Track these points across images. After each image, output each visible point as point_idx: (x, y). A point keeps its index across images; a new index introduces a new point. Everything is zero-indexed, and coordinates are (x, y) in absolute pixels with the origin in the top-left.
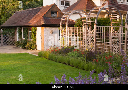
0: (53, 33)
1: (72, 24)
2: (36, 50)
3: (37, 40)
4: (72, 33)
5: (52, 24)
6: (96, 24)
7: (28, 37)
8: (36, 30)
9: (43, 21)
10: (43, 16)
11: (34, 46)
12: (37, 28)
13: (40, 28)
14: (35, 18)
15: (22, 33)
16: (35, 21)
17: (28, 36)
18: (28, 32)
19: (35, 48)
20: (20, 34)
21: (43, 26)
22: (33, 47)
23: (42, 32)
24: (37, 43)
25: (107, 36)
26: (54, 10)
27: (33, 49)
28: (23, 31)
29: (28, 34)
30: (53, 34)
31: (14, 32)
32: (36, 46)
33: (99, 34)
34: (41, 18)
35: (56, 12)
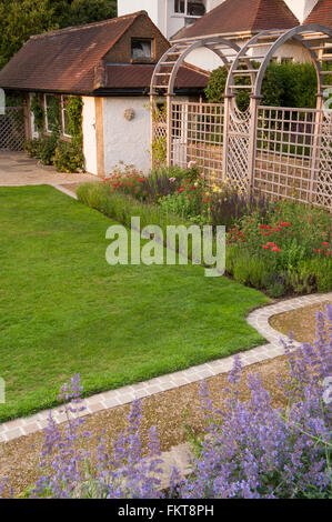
0: (132, 116)
1: (198, 85)
2: (84, 172)
3: (84, 140)
4: (199, 116)
5: (130, 86)
6: (257, 98)
7: (61, 128)
8: (80, 108)
9: (100, 78)
10: (103, 58)
11: (77, 159)
12: (85, 99)
13: (92, 99)
14: (80, 65)
15: (43, 112)
16: (78, 75)
17: (61, 124)
18: (60, 111)
19: (80, 166)
20: (40, 117)
21: (98, 94)
22: (73, 162)
23: (98, 114)
24: (85, 151)
25: (304, 134)
26: (142, 33)
27: (73, 171)
28: (46, 107)
29: (59, 117)
30: (134, 123)
31: (23, 110)
32: (82, 159)
33: (286, 125)
34: (96, 63)
35: (148, 42)
